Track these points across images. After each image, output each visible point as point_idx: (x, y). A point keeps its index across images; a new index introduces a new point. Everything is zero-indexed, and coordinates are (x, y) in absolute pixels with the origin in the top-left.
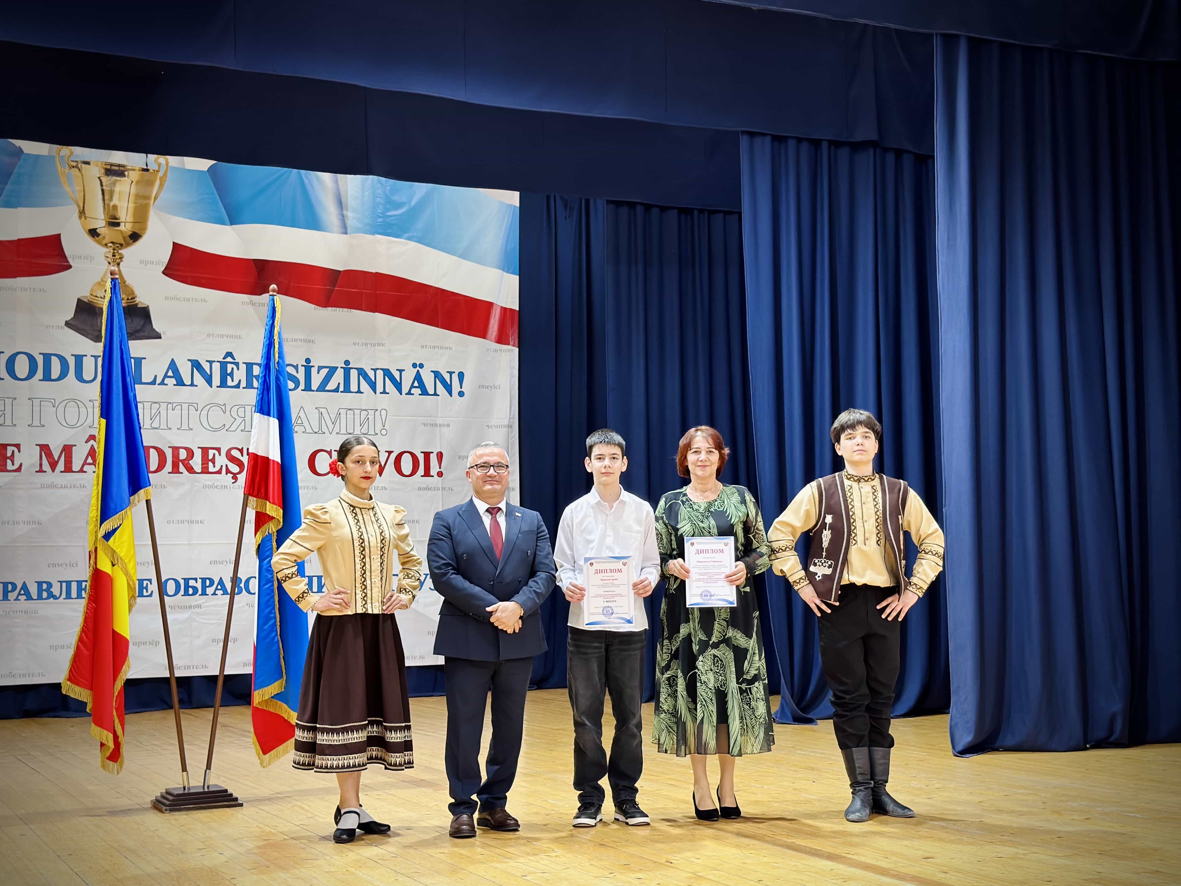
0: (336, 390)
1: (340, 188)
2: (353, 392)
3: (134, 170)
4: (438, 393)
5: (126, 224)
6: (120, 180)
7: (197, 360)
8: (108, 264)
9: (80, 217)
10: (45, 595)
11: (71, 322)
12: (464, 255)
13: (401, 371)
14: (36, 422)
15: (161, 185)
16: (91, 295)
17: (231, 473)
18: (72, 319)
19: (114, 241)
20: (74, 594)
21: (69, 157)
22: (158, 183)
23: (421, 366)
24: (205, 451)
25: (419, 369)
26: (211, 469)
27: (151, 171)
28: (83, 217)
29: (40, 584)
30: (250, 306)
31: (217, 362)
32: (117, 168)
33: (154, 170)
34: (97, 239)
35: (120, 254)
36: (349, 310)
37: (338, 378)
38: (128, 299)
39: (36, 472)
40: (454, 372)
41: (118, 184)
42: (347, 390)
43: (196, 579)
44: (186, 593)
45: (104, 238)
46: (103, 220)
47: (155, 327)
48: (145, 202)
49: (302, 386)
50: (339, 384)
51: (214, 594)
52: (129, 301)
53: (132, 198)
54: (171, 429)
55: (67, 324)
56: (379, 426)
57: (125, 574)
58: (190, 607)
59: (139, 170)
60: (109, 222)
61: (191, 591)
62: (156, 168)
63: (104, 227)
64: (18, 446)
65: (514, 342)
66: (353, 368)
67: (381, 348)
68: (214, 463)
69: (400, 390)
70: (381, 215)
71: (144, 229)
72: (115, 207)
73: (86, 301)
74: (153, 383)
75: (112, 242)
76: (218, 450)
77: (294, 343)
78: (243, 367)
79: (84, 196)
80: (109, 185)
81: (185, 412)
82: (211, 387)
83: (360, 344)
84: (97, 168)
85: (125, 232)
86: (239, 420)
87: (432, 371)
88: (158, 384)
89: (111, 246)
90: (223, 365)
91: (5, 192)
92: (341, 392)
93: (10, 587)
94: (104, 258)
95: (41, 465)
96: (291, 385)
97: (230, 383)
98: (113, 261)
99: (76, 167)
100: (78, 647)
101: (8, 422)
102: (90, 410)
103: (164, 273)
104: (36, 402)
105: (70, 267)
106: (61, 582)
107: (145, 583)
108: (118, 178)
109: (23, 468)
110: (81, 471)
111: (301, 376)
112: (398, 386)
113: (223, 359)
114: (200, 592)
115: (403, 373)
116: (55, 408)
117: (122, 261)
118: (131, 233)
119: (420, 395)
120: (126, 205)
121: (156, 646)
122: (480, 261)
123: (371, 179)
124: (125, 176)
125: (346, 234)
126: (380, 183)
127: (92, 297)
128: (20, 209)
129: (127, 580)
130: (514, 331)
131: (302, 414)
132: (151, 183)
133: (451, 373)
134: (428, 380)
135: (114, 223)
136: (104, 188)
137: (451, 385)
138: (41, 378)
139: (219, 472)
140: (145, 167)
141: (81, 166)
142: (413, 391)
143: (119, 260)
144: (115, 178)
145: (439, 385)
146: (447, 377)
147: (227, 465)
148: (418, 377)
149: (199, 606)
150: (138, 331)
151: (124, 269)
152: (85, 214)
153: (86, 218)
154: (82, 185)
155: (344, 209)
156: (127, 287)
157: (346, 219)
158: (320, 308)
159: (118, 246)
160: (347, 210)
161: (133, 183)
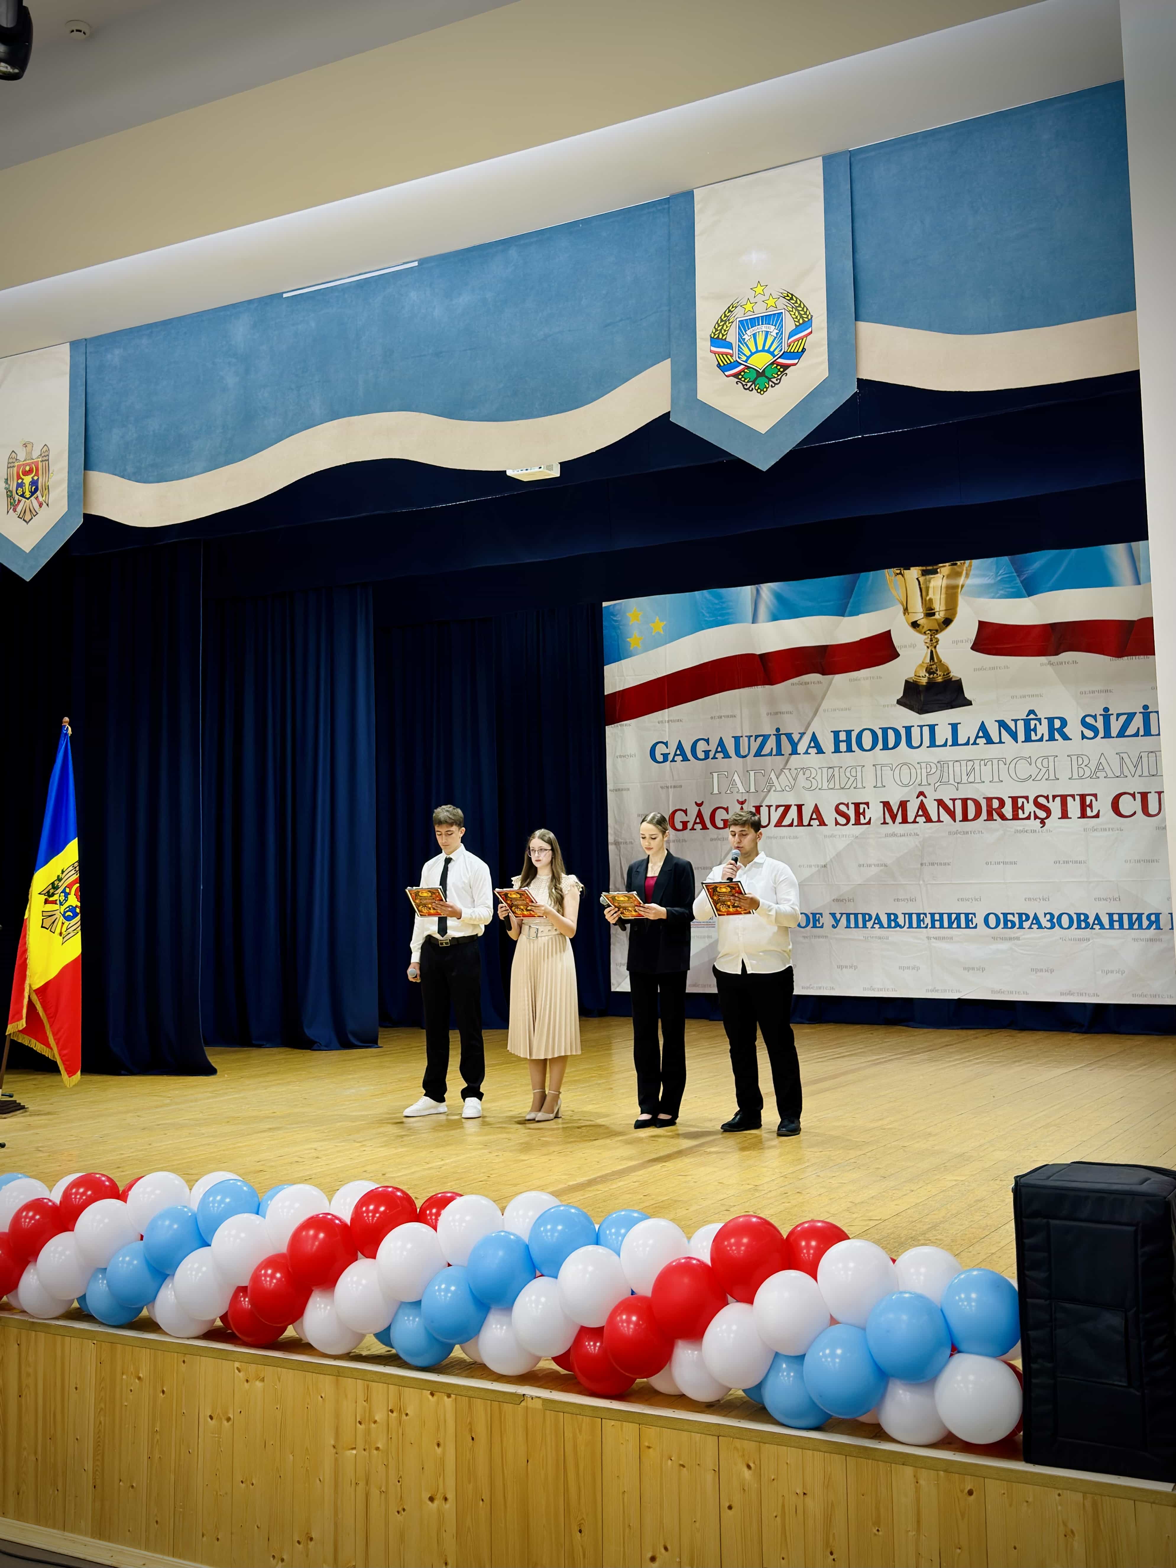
2: (1154, 735)
3: (945, 566)
5: (941, 612)
6: (934, 576)
7: (1003, 721)
8: (927, 648)
9: (904, 614)
10: (893, 924)
11: (901, 700)
14: (879, 785)
15: (968, 573)
16: (916, 675)
17: (1040, 818)
18: (902, 697)
19: (931, 629)
20: (915, 925)
22: (964, 571)
24: (1014, 799)
26: (1021, 815)
27: (958, 564)
29: (889, 915)
30: (1049, 668)
31: (1022, 719)
34: (918, 629)
35: (937, 638)
36: (1145, 656)
39: (882, 824)
41: (933, 579)
42: (1147, 733)
43: (1013, 914)
44: (1005, 926)
45: (923, 627)
46: (922, 612)
47: (966, 696)
48: (955, 590)
49: (1101, 734)
50: (1139, 728)
52: (945, 676)
53: (944, 591)
54: (984, 782)
55: (899, 702)
58: (1010, 939)
59: (949, 566)
60: (927, 613)
61: (1009, 925)
63: (923, 618)
64: (867, 804)
66: (1152, 712)
68: (1023, 810)
71: (954, 614)
72: (931, 600)
74: (967, 743)
76: (1027, 798)
77: (1091, 695)
78: (1045, 723)
79: (907, 594)
80: (926, 582)
81: (995, 767)
82: (1017, 743)
84: (916, 571)
85: (940, 619)
86: (1044, 770)
88: (972, 744)
89: (929, 633)
90: (1027, 722)
91: (850, 604)
92: (1141, 736)
94: (925, 643)
95: (885, 818)
96: (1090, 734)
97: (1033, 737)
98: (931, 646)
99: (901, 572)
102: (918, 771)
103: (972, 648)
104: (878, 767)
105: (898, 655)
106: (905, 914)
107: (970, 916)
109: (872, 822)
110: (915, 822)
111: (1100, 725)
113: (1027, 716)
116: (893, 772)
117: (938, 644)
118: (943, 619)
120: (939, 596)
124: (938, 571)
125: (1140, 584)
128: (860, 616)
131: (1103, 760)
132: (959, 573)
135: (930, 613)
136: (922, 585)
138: (882, 748)
139: (1028, 818)
141: (904, 570)
144: (930, 575)
147: (1034, 812)
149: (1018, 938)
150: (953, 701)
151: (940, 650)
152: (908, 610)
153: (909, 613)
154: (904, 587)
155: (1136, 561)
156: (942, 665)
157: (1139, 571)
158: (1116, 658)
159: (934, 632)
160: (1139, 562)
161: (944, 578)
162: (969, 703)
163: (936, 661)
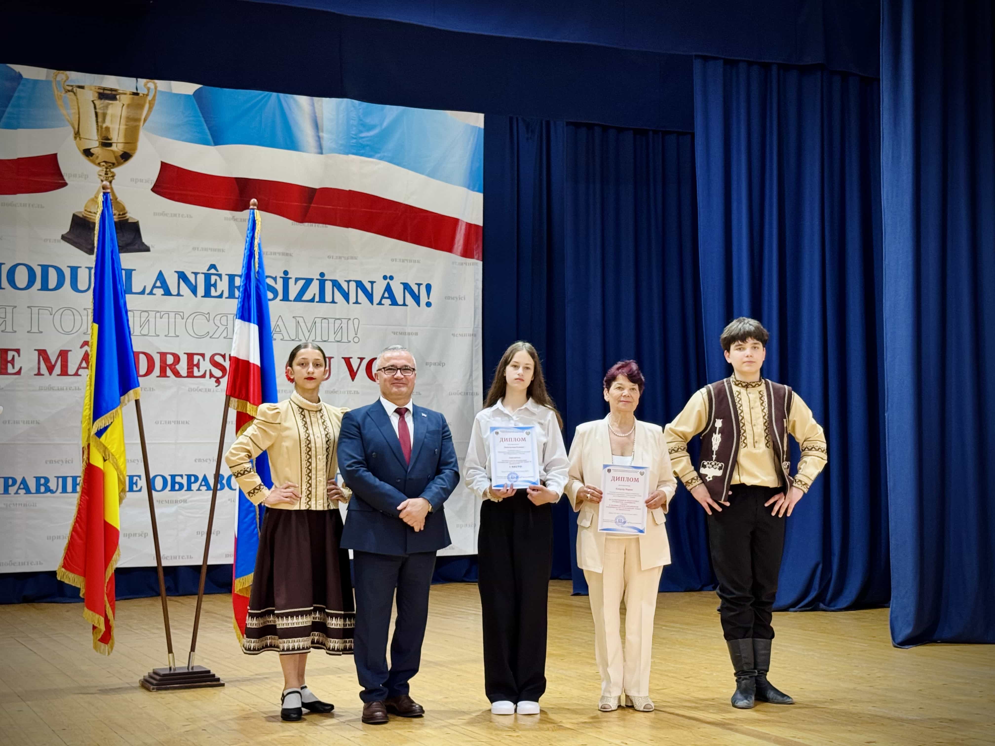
0: (312, 300)
1: (317, 111)
2: (327, 303)
3: (125, 94)
4: (407, 303)
5: (118, 144)
6: (112, 104)
7: (183, 272)
8: (100, 181)
9: (75, 138)
10: (43, 489)
11: (65, 235)
12: (432, 174)
13: (372, 283)
14: (35, 329)
15: (150, 108)
16: (86, 210)
17: (215, 377)
18: (68, 233)
19: (107, 160)
20: (69, 488)
21: (65, 81)
22: (147, 106)
23: (391, 278)
24: (190, 356)
25: (390, 281)
26: (196, 372)
27: (141, 95)
28: (78, 138)
29: (38, 479)
30: (232, 222)
31: (202, 273)
32: (109, 92)
33: (144, 94)
34: (91, 158)
35: (112, 172)
36: (325, 225)
37: (314, 288)
38: (119, 215)
39: (35, 375)
40: (422, 284)
41: (110, 107)
42: (322, 300)
43: (181, 476)
44: (173, 489)
45: (97, 157)
46: (97, 140)
47: (143, 241)
48: (135, 124)
49: (280, 296)
50: (315, 294)
51: (199, 490)
52: (120, 216)
53: (123, 121)
54: (158, 336)
55: (64, 238)
56: (352, 334)
57: (116, 469)
58: (176, 502)
59: (130, 94)
60: (102, 142)
61: (177, 487)
62: (146, 92)
63: (97, 147)
64: (18, 351)
65: (478, 256)
66: (327, 280)
67: (354, 261)
68: (198, 368)
69: (371, 301)
70: (354, 136)
71: (135, 149)
72: (107, 129)
73: (81, 216)
74: (143, 292)
75: (104, 162)
76: (203, 355)
77: (273, 256)
78: (226, 279)
79: (79, 118)
80: (102, 108)
81: (172, 320)
82: (196, 297)
83: (334, 257)
84: (91, 92)
85: (117, 152)
86: (222, 328)
87: (401, 283)
88: (148, 294)
89: (103, 165)
90: (207, 277)
91: (6, 115)
92: (317, 302)
93: (10, 482)
94: (98, 176)
95: (39, 369)
96: (270, 295)
97: (213, 293)
98: (106, 179)
99: (72, 91)
100: (72, 537)
101: (9, 329)
102: (85, 318)
103: (153, 190)
104: (35, 310)
105: (65, 184)
106: (58, 478)
107: (135, 479)
108: (111, 102)
109: (22, 371)
110: (76, 374)
111: (279, 286)
112: (370, 297)
113: (208, 270)
114: (185, 488)
115: (374, 284)
116: (52, 316)
117: (114, 179)
118: (122, 152)
119: (390, 305)
120: (118, 127)
121: (145, 537)
122: (447, 180)
123: (345, 102)
124: (116, 100)
125: (321, 153)
126: (354, 106)
127: (86, 212)
128: (19, 130)
129: (118, 475)
130: (478, 246)
131: (280, 323)
132: (140, 107)
133: (419, 285)
134: (398, 292)
135: (106, 143)
136: (98, 110)
137: (419, 296)
138: (40, 287)
139: (203, 376)
140: (135, 91)
141: (76, 90)
142: (384, 301)
143: (111, 178)
144: (107, 101)
145: (408, 295)
146: (415, 289)
147: (210, 370)
148: (388, 289)
149: (185, 501)
150: (128, 245)
151: (116, 186)
152: (80, 135)
153: (80, 139)
154: (76, 108)
155: (320, 131)
156: (118, 203)
157: (321, 139)
158: (297, 223)
159: (110, 165)
160: (322, 132)
161: (124, 106)
162: (147, 249)
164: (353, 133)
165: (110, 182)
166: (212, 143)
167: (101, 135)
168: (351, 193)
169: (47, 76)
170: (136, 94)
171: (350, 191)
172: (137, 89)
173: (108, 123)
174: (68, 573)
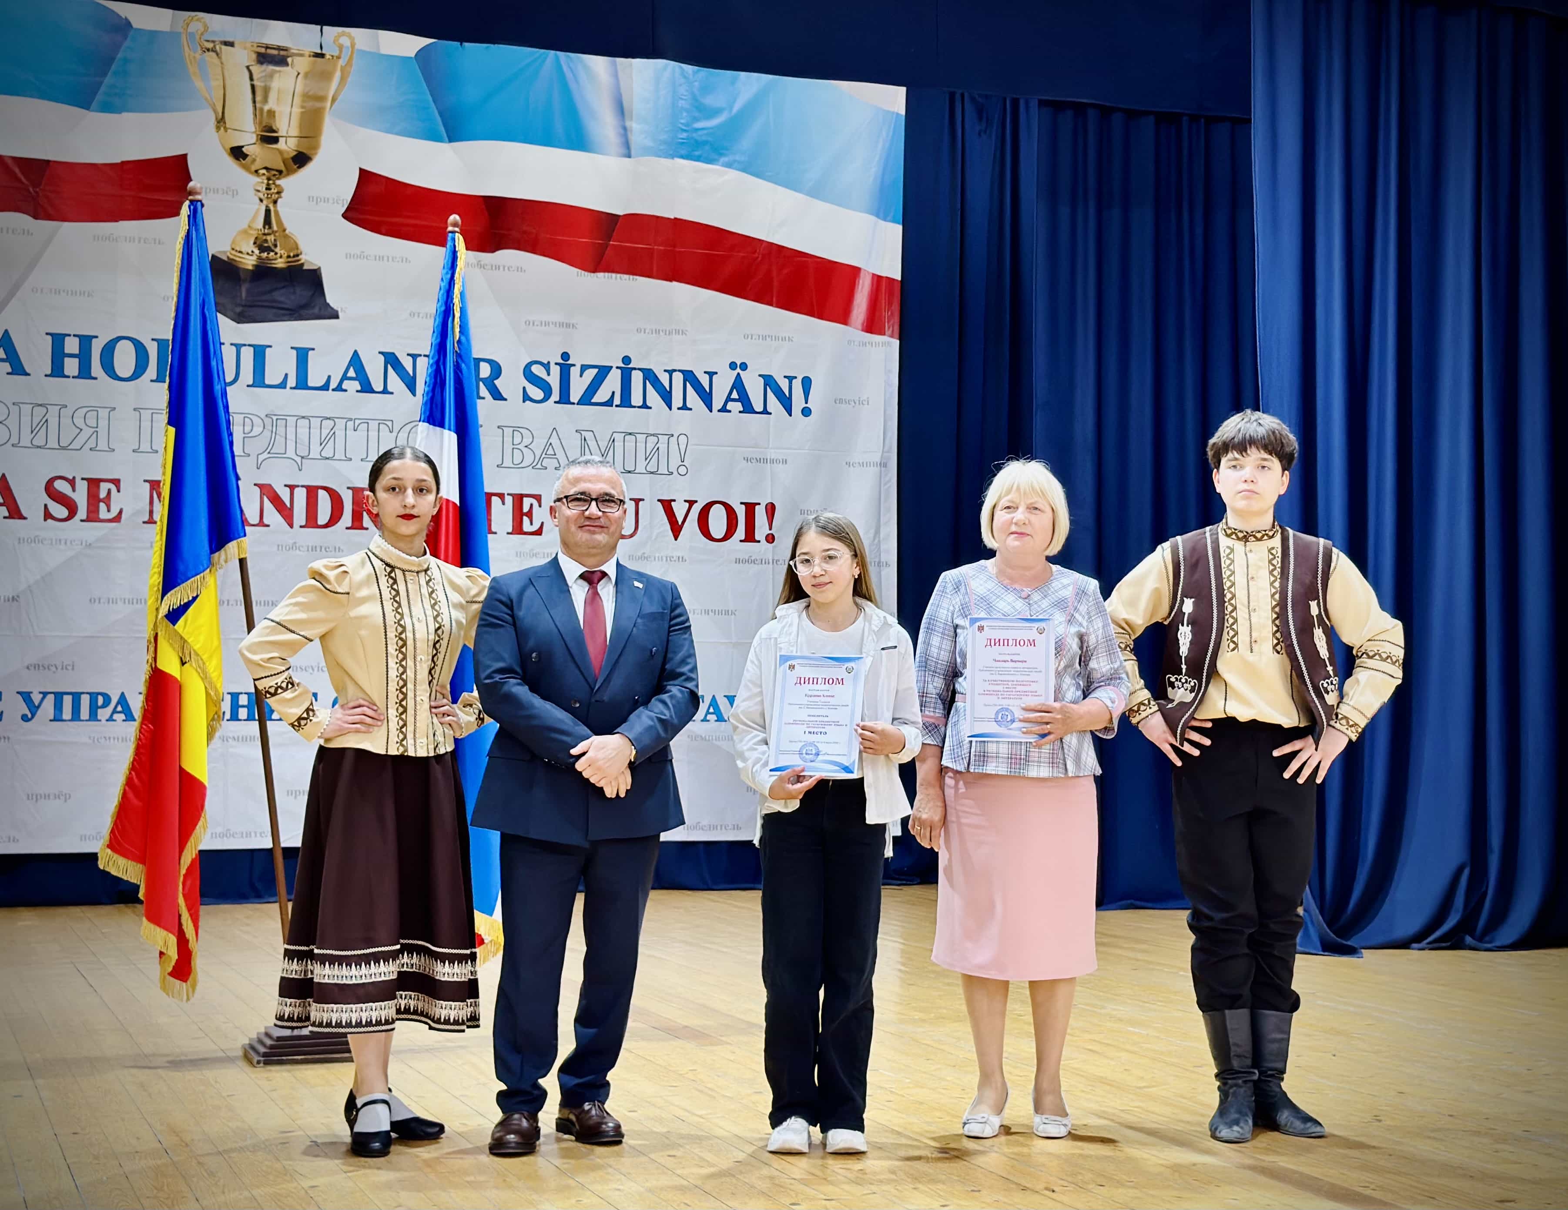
0: (609, 403)
1: (622, 84)
2: (634, 407)
3: (302, 55)
4: (769, 410)
5: (288, 139)
6: (280, 71)
7: (393, 354)
8: (258, 201)
9: (218, 128)
12: (816, 192)
13: (711, 374)
14: (145, 446)
15: (343, 79)
16: (232, 249)
19: (269, 166)
22: (338, 75)
23: (744, 366)
25: (741, 372)
27: (328, 57)
28: (222, 128)
30: (477, 270)
32: (275, 52)
33: (332, 56)
34: (243, 162)
35: (278, 186)
36: (631, 277)
38: (289, 257)
39: (144, 523)
40: (796, 378)
41: (277, 75)
42: (626, 402)
45: (254, 160)
46: (255, 132)
47: (328, 301)
48: (318, 105)
49: (555, 396)
50: (613, 393)
52: (290, 260)
53: (298, 101)
54: (351, 457)
56: (675, 461)
59: (310, 56)
60: (262, 136)
62: (336, 54)
63: (254, 144)
64: (116, 482)
65: (893, 331)
66: (635, 369)
67: (681, 337)
69: (709, 406)
70: (684, 128)
71: (315, 147)
72: (271, 113)
73: (225, 258)
74: (325, 387)
75: (266, 168)
77: (544, 329)
79: (224, 95)
80: (263, 79)
81: (373, 432)
82: (415, 394)
83: (647, 331)
84: (246, 51)
85: (288, 152)
87: (760, 376)
88: (334, 390)
89: (264, 174)
91: (103, 89)
92: (617, 406)
94: (254, 191)
95: (151, 512)
96: (538, 394)
98: (267, 198)
99: (213, 50)
100: (124, 795)
101: (103, 445)
103: (345, 216)
104: (146, 414)
108: (277, 68)
109: (124, 516)
111: (554, 380)
112: (707, 398)
115: (715, 377)
117: (279, 197)
118: (295, 153)
119: (740, 412)
120: (289, 109)
122: (841, 200)
124: (287, 64)
125: (629, 156)
126: (685, 77)
127: (234, 252)
128: (125, 115)
130: (892, 314)
131: (554, 440)
132: (326, 76)
133: (791, 379)
134: (755, 389)
135: (269, 137)
136: (255, 83)
137: (790, 398)
138: (154, 377)
140: (319, 51)
141: (221, 49)
142: (730, 406)
143: (277, 195)
144: (271, 68)
145: (771, 397)
146: (784, 385)
148: (738, 385)
150: (303, 307)
151: (285, 209)
152: (225, 123)
153: (226, 129)
154: (221, 78)
155: (626, 117)
156: (287, 237)
157: (629, 134)
158: (586, 273)
159: (274, 174)
160: (631, 119)
161: (300, 76)
163: (275, 228)
164: (682, 121)
165: (275, 202)
166: (447, 139)
167: (261, 123)
168: (678, 224)
169: (171, 26)
170: (322, 56)
171: (676, 219)
172: (321, 48)
173: (271, 105)
174: (116, 856)
